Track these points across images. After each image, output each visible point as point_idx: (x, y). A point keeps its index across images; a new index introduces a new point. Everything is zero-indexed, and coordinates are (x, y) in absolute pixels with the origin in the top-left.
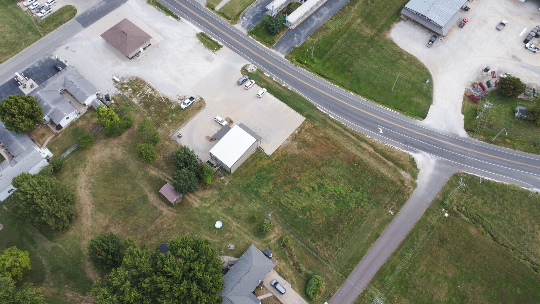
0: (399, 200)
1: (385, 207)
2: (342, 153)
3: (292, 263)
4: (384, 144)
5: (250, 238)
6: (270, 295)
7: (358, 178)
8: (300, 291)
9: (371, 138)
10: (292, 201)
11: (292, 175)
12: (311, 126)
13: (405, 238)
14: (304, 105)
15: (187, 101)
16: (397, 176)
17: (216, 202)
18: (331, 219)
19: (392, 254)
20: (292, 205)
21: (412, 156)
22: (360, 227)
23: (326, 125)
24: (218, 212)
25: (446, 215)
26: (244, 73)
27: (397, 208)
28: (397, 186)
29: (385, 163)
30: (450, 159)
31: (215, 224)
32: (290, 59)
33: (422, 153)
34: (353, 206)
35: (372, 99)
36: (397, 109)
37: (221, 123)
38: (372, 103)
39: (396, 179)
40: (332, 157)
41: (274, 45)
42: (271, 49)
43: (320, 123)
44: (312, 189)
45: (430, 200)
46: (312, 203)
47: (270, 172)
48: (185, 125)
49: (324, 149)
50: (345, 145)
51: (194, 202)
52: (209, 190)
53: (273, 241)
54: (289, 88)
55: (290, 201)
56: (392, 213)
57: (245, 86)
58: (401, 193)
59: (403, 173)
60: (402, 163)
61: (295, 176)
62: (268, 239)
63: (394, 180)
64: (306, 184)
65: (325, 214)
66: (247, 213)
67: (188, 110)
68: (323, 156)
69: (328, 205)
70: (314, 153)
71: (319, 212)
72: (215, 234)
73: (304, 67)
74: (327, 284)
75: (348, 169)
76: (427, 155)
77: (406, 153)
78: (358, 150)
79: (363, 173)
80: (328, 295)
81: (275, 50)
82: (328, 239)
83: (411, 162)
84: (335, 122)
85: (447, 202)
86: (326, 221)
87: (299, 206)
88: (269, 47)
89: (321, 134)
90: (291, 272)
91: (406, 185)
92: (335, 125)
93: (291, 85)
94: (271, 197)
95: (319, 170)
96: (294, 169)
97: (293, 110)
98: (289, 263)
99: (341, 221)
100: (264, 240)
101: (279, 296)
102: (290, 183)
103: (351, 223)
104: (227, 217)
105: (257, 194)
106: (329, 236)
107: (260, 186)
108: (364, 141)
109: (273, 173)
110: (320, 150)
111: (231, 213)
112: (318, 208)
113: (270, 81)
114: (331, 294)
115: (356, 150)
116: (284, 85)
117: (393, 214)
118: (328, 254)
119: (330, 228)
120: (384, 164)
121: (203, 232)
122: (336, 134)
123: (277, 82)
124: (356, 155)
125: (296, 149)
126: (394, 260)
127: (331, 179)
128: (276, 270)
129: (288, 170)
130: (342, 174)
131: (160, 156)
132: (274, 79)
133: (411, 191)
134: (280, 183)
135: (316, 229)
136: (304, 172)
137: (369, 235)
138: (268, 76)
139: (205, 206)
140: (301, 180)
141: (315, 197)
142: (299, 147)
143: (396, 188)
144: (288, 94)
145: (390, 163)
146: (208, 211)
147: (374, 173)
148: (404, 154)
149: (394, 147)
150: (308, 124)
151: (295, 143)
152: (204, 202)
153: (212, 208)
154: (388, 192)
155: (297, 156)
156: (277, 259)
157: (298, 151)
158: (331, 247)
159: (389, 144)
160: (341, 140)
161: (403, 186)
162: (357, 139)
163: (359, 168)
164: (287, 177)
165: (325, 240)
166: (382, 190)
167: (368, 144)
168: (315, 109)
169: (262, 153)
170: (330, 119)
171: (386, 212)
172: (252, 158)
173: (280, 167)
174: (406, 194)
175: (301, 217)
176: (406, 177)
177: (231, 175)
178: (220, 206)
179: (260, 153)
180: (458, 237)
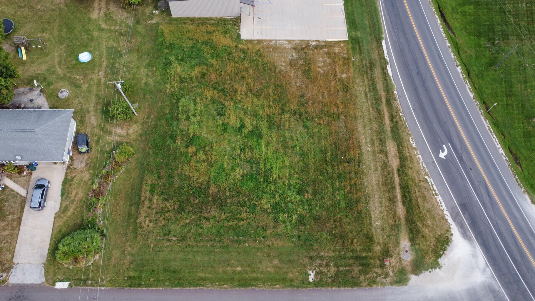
0: (347, 271)
1: (311, 258)
2: (342, 125)
3: (95, 186)
4: (426, 174)
5: (94, 107)
6: (22, 192)
7: (321, 178)
9: (415, 148)
10: (194, 116)
11: (236, 86)
12: (344, 54)
14: (368, 24)
16: (388, 236)
17: (116, 32)
18: (212, 188)
20: (188, 118)
21: (452, 235)
22: (238, 242)
23: (367, 73)
24: (104, 44)
27: (330, 280)
28: (370, 251)
29: (392, 200)
31: (82, 53)
33: (475, 247)
34: (265, 203)
35: (484, 103)
36: (511, 152)
38: (478, 108)
39: (381, 238)
40: (321, 116)
43: (361, 61)
44: (238, 126)
46: (216, 142)
47: (217, 56)
49: (323, 96)
50: (360, 120)
51: (96, 11)
52: (127, 12)
53: (112, 138)
55: (192, 112)
56: (312, 277)
58: (362, 265)
59: (405, 243)
60: (422, 229)
61: (240, 89)
62: (111, 129)
63: (375, 237)
64: (239, 113)
65: (212, 174)
68: (310, 102)
69: (232, 168)
70: (302, 88)
71: (209, 163)
72: (68, 64)
74: (100, 262)
75: (324, 152)
76: (482, 259)
77: (446, 220)
78: (373, 144)
79: (339, 178)
80: (83, 277)
82: (174, 208)
83: (438, 240)
84: (386, 80)
86: (202, 184)
87: (193, 129)
89: (344, 76)
90: (81, 194)
91: (387, 263)
92: (381, 83)
94: (176, 84)
95: (280, 115)
96: (249, 80)
97: (343, 16)
98: (93, 182)
99: (221, 204)
100: (104, 125)
102: (223, 91)
103: (231, 223)
104: (104, 59)
105: (167, 64)
106: (180, 206)
107: (183, 60)
108: (400, 142)
109: (217, 60)
110: (315, 92)
111: (113, 59)
112: (213, 157)
114: (89, 281)
115: (368, 140)
117: (311, 280)
118: (148, 226)
119: (195, 197)
120: (390, 200)
121: (61, 49)
122: (367, 94)
124: (360, 146)
125: (285, 62)
127: (283, 141)
128: (66, 173)
129: (240, 75)
130: (305, 149)
133: (384, 280)
134: (211, 80)
135: (177, 179)
136: (258, 97)
137: (239, 269)
140: (240, 102)
141: (230, 141)
142: (292, 64)
143: (365, 250)
145: (401, 210)
146: (96, 34)
147: (355, 196)
148: (441, 220)
149: (436, 194)
150: (342, 48)
151: (294, 54)
152: (106, 20)
153: (104, 34)
154: (343, 243)
155: (275, 70)
156: (88, 162)
157: (285, 66)
158: (163, 223)
159: (433, 183)
160: (364, 109)
161: (380, 260)
162: (390, 129)
163: (341, 167)
164: (229, 82)
165: (168, 204)
166: (338, 231)
167: (399, 152)
168: (377, 41)
169: (237, 28)
170: (383, 70)
171: (305, 266)
172: (217, 22)
173: (235, 62)
174: (368, 276)
175: (179, 144)
176: (402, 254)
177: (167, 18)
178: (114, 41)
179: (235, 25)
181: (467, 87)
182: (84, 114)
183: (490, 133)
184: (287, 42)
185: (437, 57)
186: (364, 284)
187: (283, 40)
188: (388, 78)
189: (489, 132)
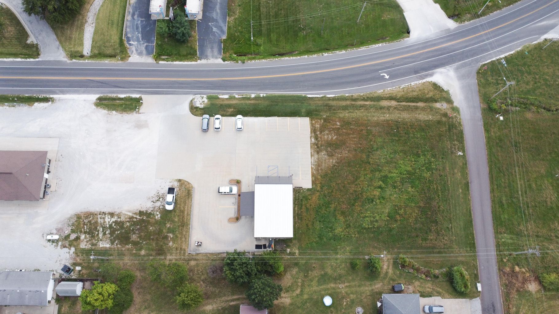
0: (456, 136)
1: (452, 153)
2: (374, 129)
3: (424, 276)
4: (400, 87)
5: (368, 287)
7: (409, 144)
8: (451, 294)
9: (384, 91)
10: (374, 217)
11: (351, 190)
12: (321, 122)
13: (488, 168)
14: (294, 103)
15: (170, 198)
16: (437, 113)
17: (303, 281)
18: (421, 205)
19: (490, 192)
20: (377, 221)
21: (431, 81)
22: (449, 190)
24: (315, 288)
25: (502, 118)
26: (197, 113)
27: (461, 144)
28: (445, 123)
29: (417, 108)
30: (463, 60)
31: (324, 304)
32: (232, 59)
33: (437, 72)
34: (427, 175)
35: (348, 46)
36: (378, 40)
37: (231, 193)
38: (353, 51)
39: (438, 117)
40: (369, 140)
41: (198, 53)
42: (199, 62)
43: (326, 112)
44: (380, 190)
45: (479, 114)
46: (392, 203)
47: (328, 204)
48: (192, 227)
49: (354, 138)
50: (369, 118)
52: (285, 274)
53: (390, 271)
54: (262, 95)
55: (372, 219)
56: (461, 153)
57: (215, 128)
58: (453, 127)
59: (438, 105)
60: (430, 96)
61: (354, 189)
62: (384, 272)
63: (438, 120)
64: (371, 189)
65: (413, 204)
66: (343, 265)
67: (178, 206)
68: (359, 145)
69: (408, 193)
70: (349, 150)
71: (406, 206)
73: (254, 58)
74: (465, 267)
75: (393, 141)
77: (424, 82)
78: (385, 113)
79: (408, 134)
80: (473, 276)
81: (205, 59)
82: (435, 226)
83: (435, 89)
84: (339, 99)
85: (494, 106)
86: (419, 211)
87: (385, 217)
88: (194, 61)
89: (338, 123)
90: (429, 285)
91: (450, 115)
92: (340, 103)
93: (261, 89)
94: (352, 230)
95: (370, 164)
96: (346, 183)
97: (288, 119)
98: (421, 278)
99: (430, 199)
100: (382, 277)
102: (355, 200)
103: (440, 194)
104: (329, 286)
105: (336, 238)
106: (433, 222)
107: (331, 228)
108: (379, 99)
109: (331, 204)
110: (351, 142)
111: (329, 279)
112: (402, 204)
113: (234, 102)
114: (475, 272)
115: (382, 115)
116: (253, 96)
117: (462, 154)
119: (427, 214)
122: (350, 112)
123: (243, 97)
124: (387, 120)
125: (329, 159)
126: (496, 196)
127: (387, 164)
129: (342, 188)
130: (392, 151)
131: (198, 284)
132: (237, 96)
133: (458, 118)
134: (347, 208)
135: (417, 226)
136: (357, 178)
137: (460, 191)
138: (226, 97)
139: (297, 295)
140: (363, 188)
141: (391, 195)
142: (331, 155)
143: (445, 126)
144: (266, 103)
145: (421, 104)
146: (306, 297)
147: (417, 127)
148: (425, 85)
149: (410, 85)
150: (316, 122)
151: (323, 153)
152: (292, 291)
153: (306, 290)
154: (442, 136)
155: (336, 166)
156: (408, 284)
157: (333, 159)
158: (444, 232)
159: (404, 85)
160: (361, 115)
161: (449, 119)
162: (372, 102)
163: (401, 132)
164: (348, 196)
165: (433, 230)
166: (437, 138)
167: (387, 100)
168: (308, 99)
169: (302, 191)
170: (330, 99)
171: (456, 156)
172: (297, 205)
173: (332, 192)
174: (457, 126)
175: (395, 225)
176: (444, 108)
177: (294, 241)
178: (312, 281)
179: (299, 192)
180: (524, 132)
181: (338, 53)
182: (374, 293)
183: (370, 48)
184: (313, 157)
185: (318, 65)
186: (461, 128)
187: (311, 160)
188: (336, 98)
189: (368, 48)
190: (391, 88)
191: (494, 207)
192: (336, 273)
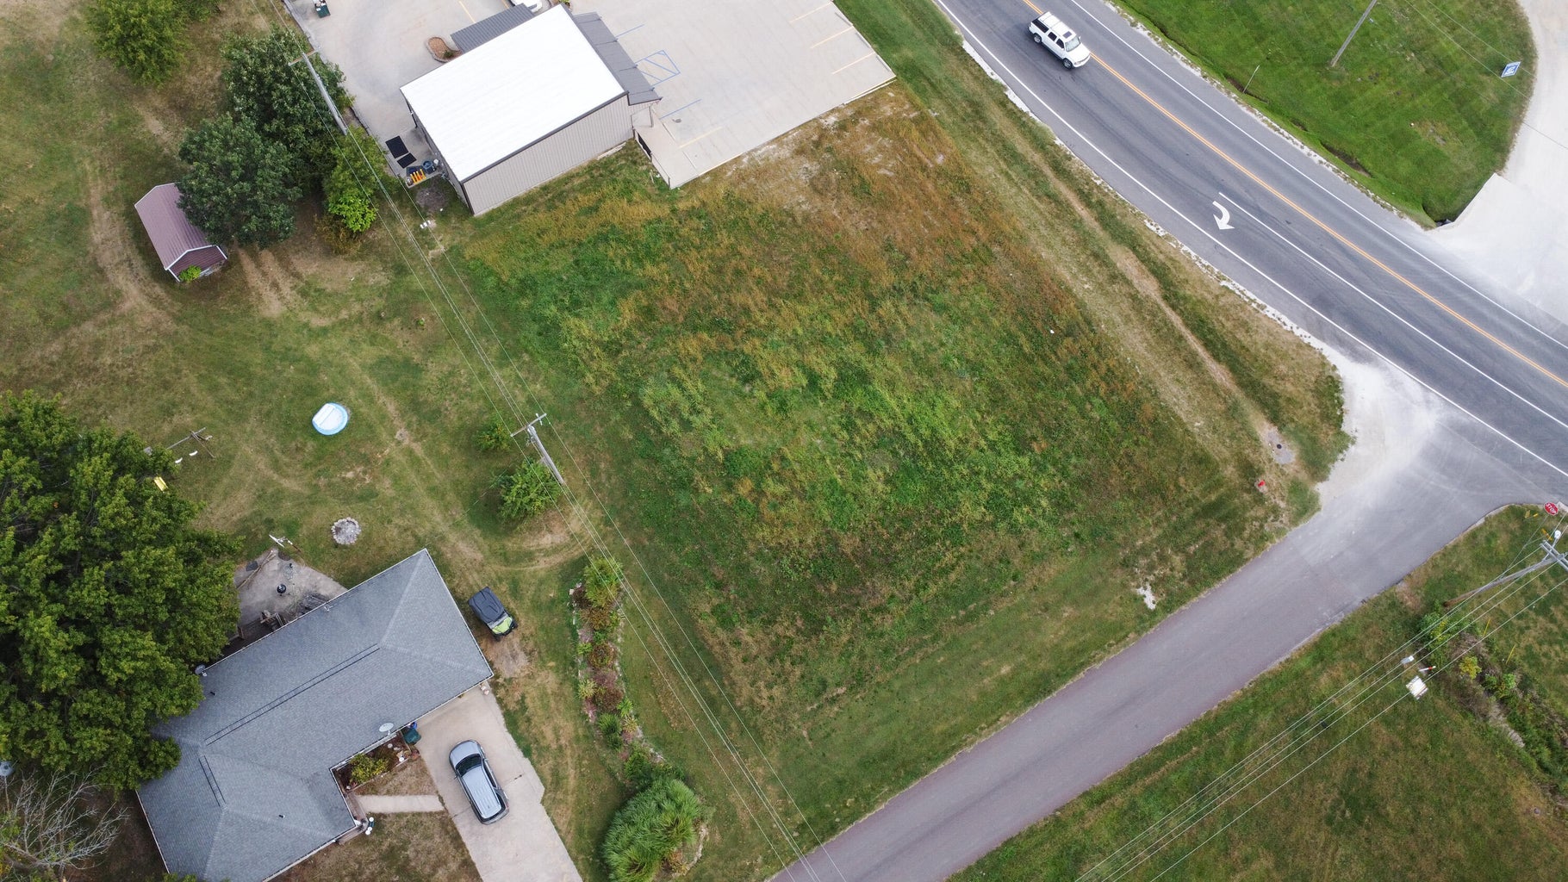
0: (1204, 547)
1: (1125, 564)
2: (1007, 265)
3: (588, 689)
4: (1220, 278)
5: (445, 519)
6: (429, 804)
7: (1040, 395)
8: (580, 831)
9: (1167, 238)
10: (695, 411)
11: (739, 299)
12: (908, 111)
13: (1174, 734)
14: (910, 21)
16: (1233, 438)
17: (360, 320)
18: (844, 543)
19: (1086, 794)
20: (686, 425)
21: (1334, 368)
22: (971, 617)
23: (980, 131)
24: (354, 364)
25: (1417, 687)
27: (1185, 584)
28: (1219, 484)
29: (1193, 364)
30: (1511, 435)
31: (315, 413)
33: (1386, 368)
34: (971, 510)
35: (1227, 76)
36: (1330, 149)
38: (1224, 94)
39: (1221, 448)
40: (954, 268)
43: (952, 109)
44: (805, 382)
45: (1358, 592)
46: (784, 443)
47: (649, 254)
49: (928, 225)
50: (1033, 236)
51: (270, 295)
52: (353, 259)
53: (542, 565)
55: (685, 407)
56: (1150, 600)
58: (1223, 519)
59: (1267, 432)
60: (1279, 388)
61: (751, 302)
62: (524, 545)
63: (1211, 453)
64: (787, 353)
65: (826, 513)
66: (476, 406)
68: (914, 252)
69: (857, 478)
70: (874, 231)
71: (803, 494)
72: (299, 457)
74: (718, 837)
75: (1010, 339)
76: (1411, 383)
77: (1308, 345)
78: (1088, 272)
79: (1072, 377)
82: (798, 630)
83: (1318, 393)
84: (1024, 125)
85: (1438, 625)
86: (818, 546)
87: (716, 443)
89: (940, 159)
90: (568, 727)
91: (1263, 489)
92: (1017, 136)
94: (605, 365)
95: (873, 310)
96: (756, 271)
97: (850, 29)
98: (576, 684)
99: (889, 564)
100: (503, 547)
101: (465, 827)
102: (716, 325)
103: (932, 589)
104: (383, 399)
105: (549, 332)
106: (807, 617)
107: (577, 303)
108: (1133, 242)
109: (655, 263)
110: (907, 224)
111: (405, 387)
112: (801, 477)
115: (1075, 270)
117: (1152, 607)
118: (771, 698)
119: (824, 581)
120: (1191, 366)
121: (253, 432)
122: (1008, 175)
124: (1069, 290)
125: (802, 190)
126: (1087, 826)
127: (915, 362)
128: (500, 701)
129: (730, 271)
130: (971, 355)
131: (210, 69)
133: (1278, 524)
134: (674, 316)
135: (758, 567)
136: (799, 297)
137: (1005, 670)
140: (772, 329)
141: (810, 424)
142: (818, 187)
143: (1209, 489)
145: (1219, 373)
146: (313, 350)
147: (1125, 394)
148: (1301, 352)
149: (1263, 308)
150: (896, 101)
151: (807, 165)
152: (312, 303)
153: (334, 341)
154: (1163, 497)
155: (794, 220)
156: (528, 649)
157: (809, 200)
158: (798, 673)
159: (1242, 288)
160: (1025, 209)
161: (1248, 491)
162: (1096, 224)
163: (1062, 352)
164: (716, 297)
165: (780, 629)
166: (1139, 482)
167: (1143, 262)
168: (953, 50)
169: (645, 168)
170: (1005, 106)
171: (1124, 586)
172: (588, 177)
173: (698, 249)
174: (1246, 534)
175: (709, 490)
176: (1273, 455)
177: (467, 225)
178: (372, 344)
179: (635, 163)
180: (1441, 809)
181: (1179, 60)
183: (1276, 133)
184: (774, 146)
186: (1249, 553)
187: (764, 145)
188: (1024, 119)
189: (1272, 130)
190: (1193, 254)
191: (1034, 841)
192: (438, 397)
